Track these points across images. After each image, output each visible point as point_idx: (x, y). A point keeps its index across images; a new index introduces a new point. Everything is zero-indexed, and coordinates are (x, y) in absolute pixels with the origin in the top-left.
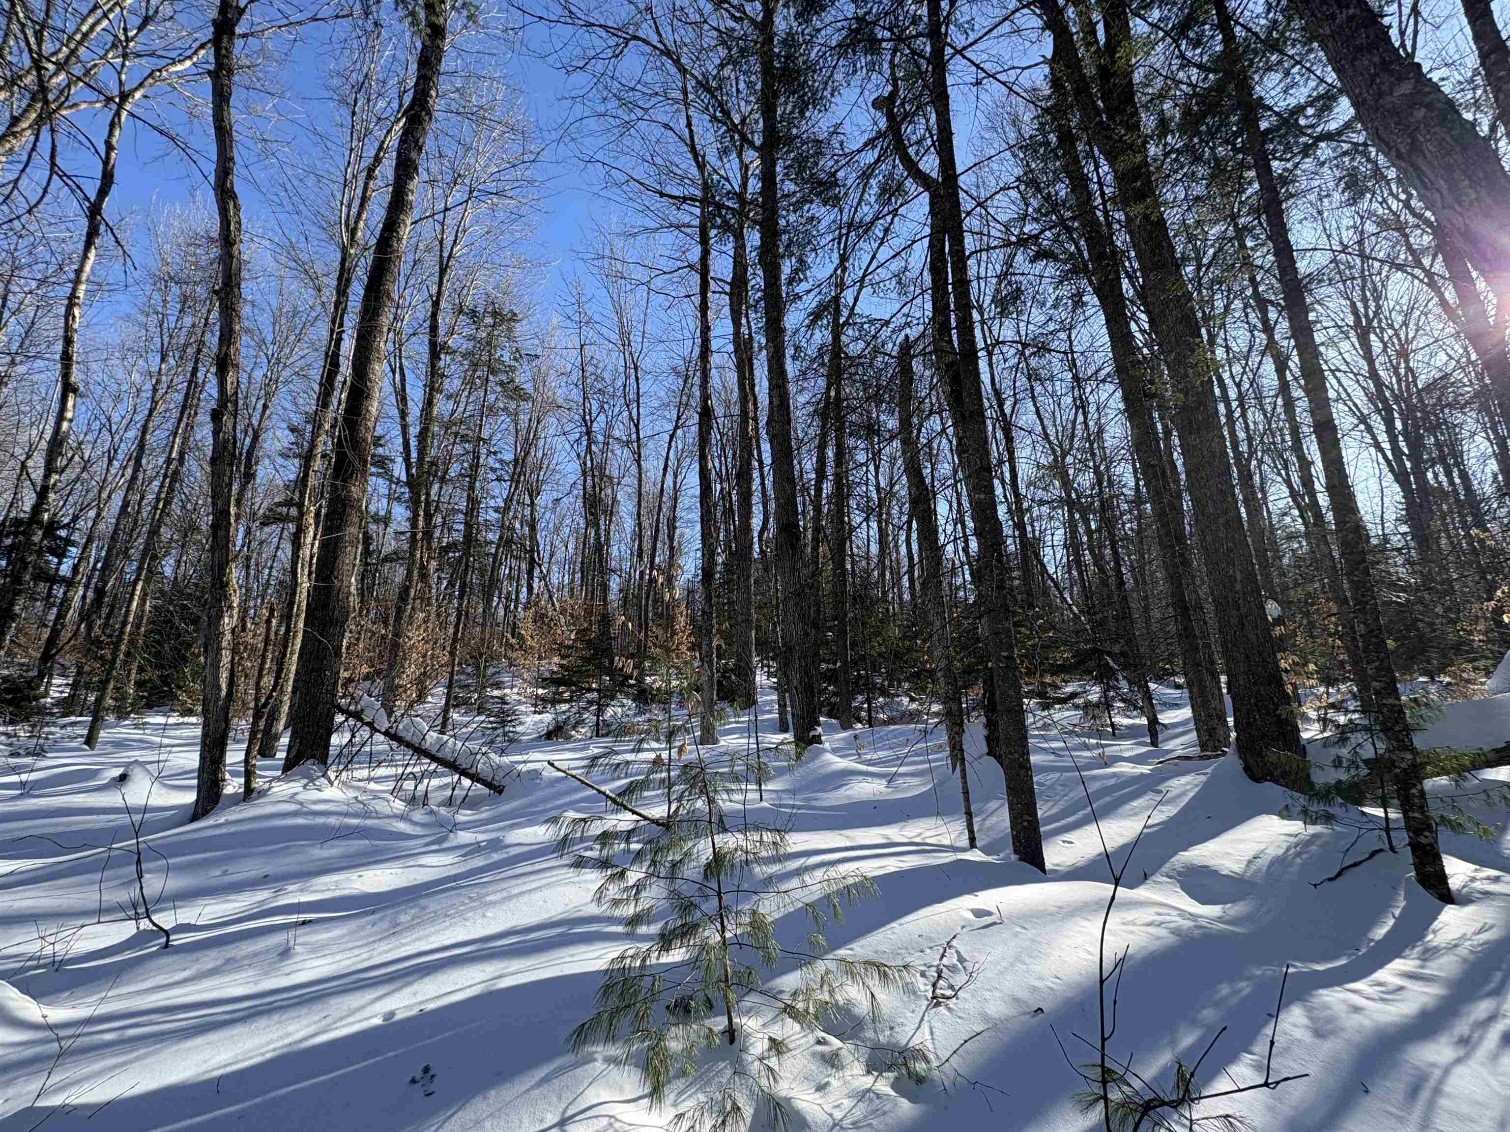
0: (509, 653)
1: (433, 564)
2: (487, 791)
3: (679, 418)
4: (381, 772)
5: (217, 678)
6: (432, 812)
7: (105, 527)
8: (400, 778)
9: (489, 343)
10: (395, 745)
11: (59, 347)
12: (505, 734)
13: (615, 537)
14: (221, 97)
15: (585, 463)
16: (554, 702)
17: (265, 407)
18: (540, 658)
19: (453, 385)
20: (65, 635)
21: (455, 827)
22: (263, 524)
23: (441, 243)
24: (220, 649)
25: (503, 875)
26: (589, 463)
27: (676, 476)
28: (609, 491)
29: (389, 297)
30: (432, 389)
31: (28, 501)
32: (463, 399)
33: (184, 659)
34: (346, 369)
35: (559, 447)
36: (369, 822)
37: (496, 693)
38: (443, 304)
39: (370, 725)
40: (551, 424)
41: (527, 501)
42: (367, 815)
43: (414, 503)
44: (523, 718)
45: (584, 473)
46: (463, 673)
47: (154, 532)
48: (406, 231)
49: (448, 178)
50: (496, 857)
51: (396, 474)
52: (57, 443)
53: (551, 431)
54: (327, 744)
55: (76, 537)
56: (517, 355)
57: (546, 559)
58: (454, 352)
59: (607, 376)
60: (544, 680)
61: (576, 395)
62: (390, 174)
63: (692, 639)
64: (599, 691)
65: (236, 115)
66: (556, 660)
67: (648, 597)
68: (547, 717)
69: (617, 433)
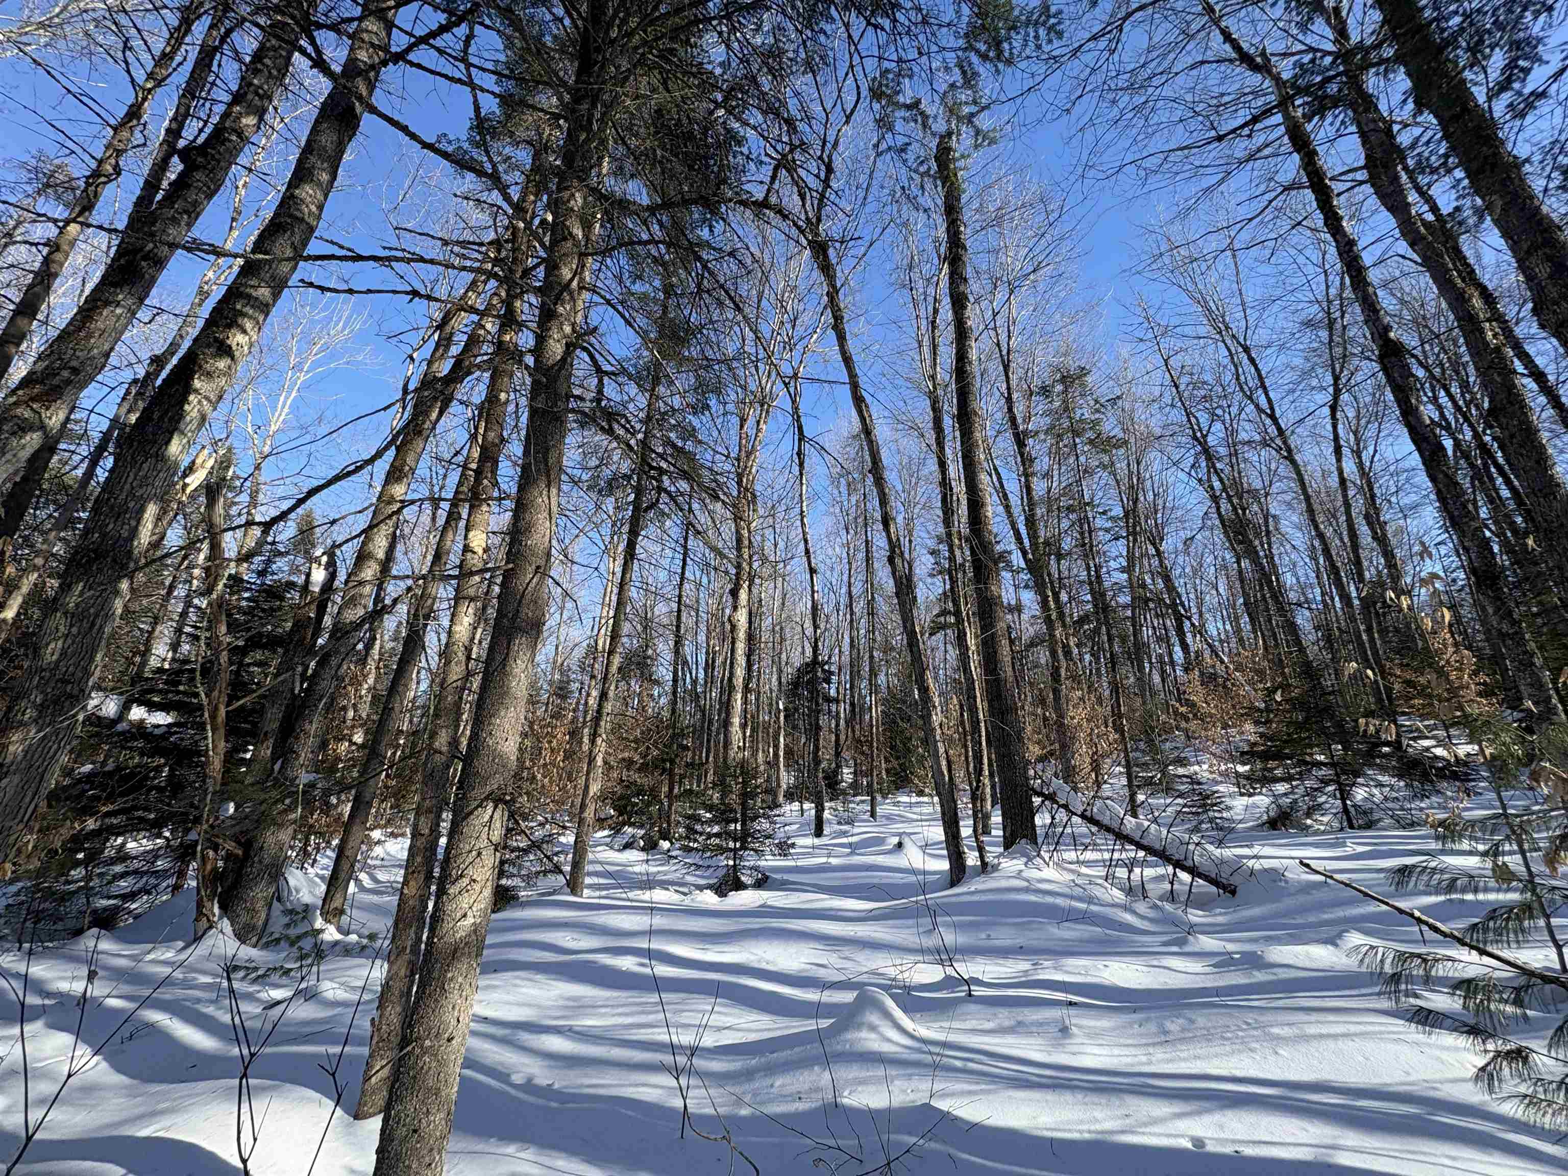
0: (1183, 724)
1: (1072, 641)
2: (1214, 889)
3: (1336, 378)
4: (1089, 855)
5: (939, 766)
6: (1155, 907)
7: (846, 659)
8: (1110, 864)
9: (1066, 409)
10: (1094, 829)
11: (802, 546)
12: (1211, 821)
13: (1283, 562)
14: (841, 338)
15: (1212, 488)
16: (1267, 780)
17: (910, 541)
18: (1225, 726)
19: (1042, 464)
20: (843, 737)
21: (1192, 929)
22: (931, 634)
23: (998, 345)
24: (936, 742)
25: (1281, 1003)
26: (1217, 484)
27: (1358, 453)
28: (1255, 507)
29: (976, 414)
30: (1026, 475)
31: (809, 652)
32: (1056, 473)
33: (909, 750)
34: (960, 489)
35: (1171, 480)
36: (1094, 908)
37: (1181, 771)
38: (1015, 396)
39: (1066, 807)
40: (1154, 460)
41: (1152, 551)
42: (1091, 900)
43: (1039, 586)
44: (1228, 801)
45: (1215, 499)
46: (1137, 749)
47: (871, 657)
48: (973, 355)
49: (989, 287)
50: (1260, 976)
51: (1015, 563)
52: (815, 609)
53: (1156, 466)
54: (1033, 826)
55: (833, 668)
56: (1099, 407)
57: (1194, 610)
58: (1037, 433)
59: (1208, 377)
60: (1243, 753)
61: (1177, 416)
62: (950, 315)
63: (1483, 678)
64: (1332, 765)
65: (852, 345)
66: (1249, 727)
67: (1369, 630)
68: (1262, 801)
69: (1243, 436)
